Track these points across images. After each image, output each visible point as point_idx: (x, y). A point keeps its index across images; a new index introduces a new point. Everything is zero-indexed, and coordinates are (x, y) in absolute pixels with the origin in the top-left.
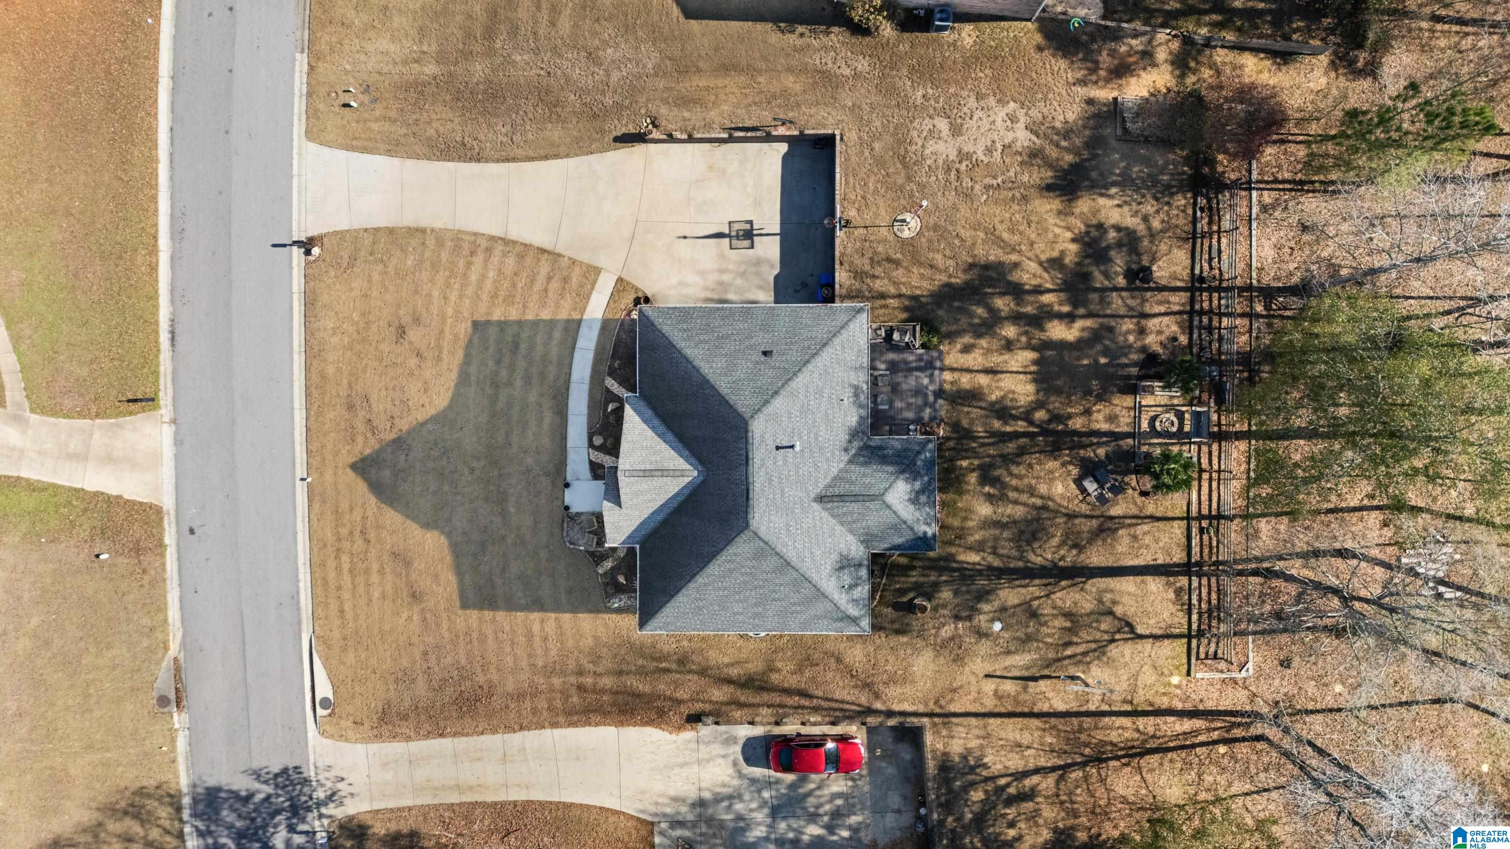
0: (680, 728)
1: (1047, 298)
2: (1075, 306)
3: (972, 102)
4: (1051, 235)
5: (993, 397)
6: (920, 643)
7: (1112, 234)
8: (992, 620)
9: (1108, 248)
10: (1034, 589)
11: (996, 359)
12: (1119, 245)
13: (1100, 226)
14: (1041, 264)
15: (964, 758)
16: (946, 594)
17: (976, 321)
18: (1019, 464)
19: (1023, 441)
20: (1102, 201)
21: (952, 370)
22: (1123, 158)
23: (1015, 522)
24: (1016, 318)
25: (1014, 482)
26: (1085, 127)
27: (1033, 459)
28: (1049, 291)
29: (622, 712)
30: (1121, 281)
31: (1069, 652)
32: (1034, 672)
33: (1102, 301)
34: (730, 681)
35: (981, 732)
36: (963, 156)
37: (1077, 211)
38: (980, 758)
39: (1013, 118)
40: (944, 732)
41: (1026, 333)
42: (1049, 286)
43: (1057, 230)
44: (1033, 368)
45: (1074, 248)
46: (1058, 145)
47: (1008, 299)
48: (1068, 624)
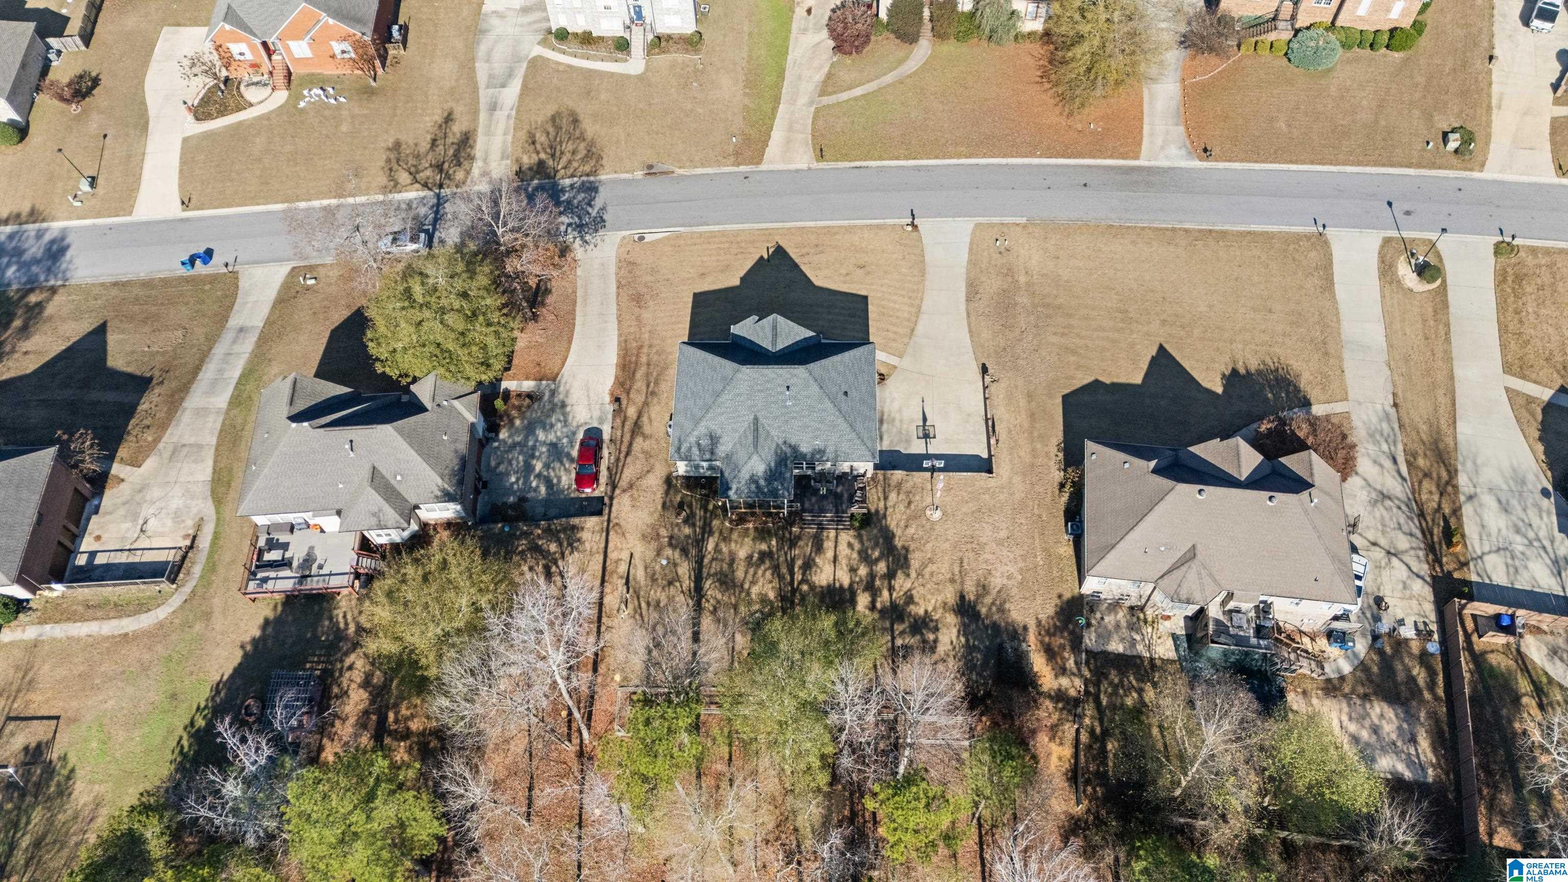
0: (612, 394)
1: (886, 593)
2: (881, 611)
3: (1018, 552)
4: (929, 597)
5: (817, 560)
6: (656, 516)
7: (931, 637)
8: (668, 559)
9: (922, 634)
10: (687, 583)
11: (843, 562)
12: (925, 641)
13: (936, 629)
14: (910, 590)
15: (579, 540)
16: (687, 530)
17: (870, 552)
18: (773, 574)
19: (788, 578)
20: (954, 631)
21: (837, 537)
22: (986, 647)
23: (733, 572)
24: (872, 576)
25: (760, 572)
26: (1007, 623)
27: (776, 584)
28: (891, 595)
29: (624, 366)
30: (899, 642)
31: (643, 605)
32: (632, 583)
33: (884, 629)
34: (639, 416)
35: (594, 549)
36: (982, 546)
37: (947, 615)
38: (577, 549)
39: (1009, 578)
40: (597, 528)
41: (861, 580)
42: (894, 595)
43: (933, 601)
44: (837, 585)
45: (921, 612)
46: (993, 604)
47: (885, 570)
48: (662, 605)
